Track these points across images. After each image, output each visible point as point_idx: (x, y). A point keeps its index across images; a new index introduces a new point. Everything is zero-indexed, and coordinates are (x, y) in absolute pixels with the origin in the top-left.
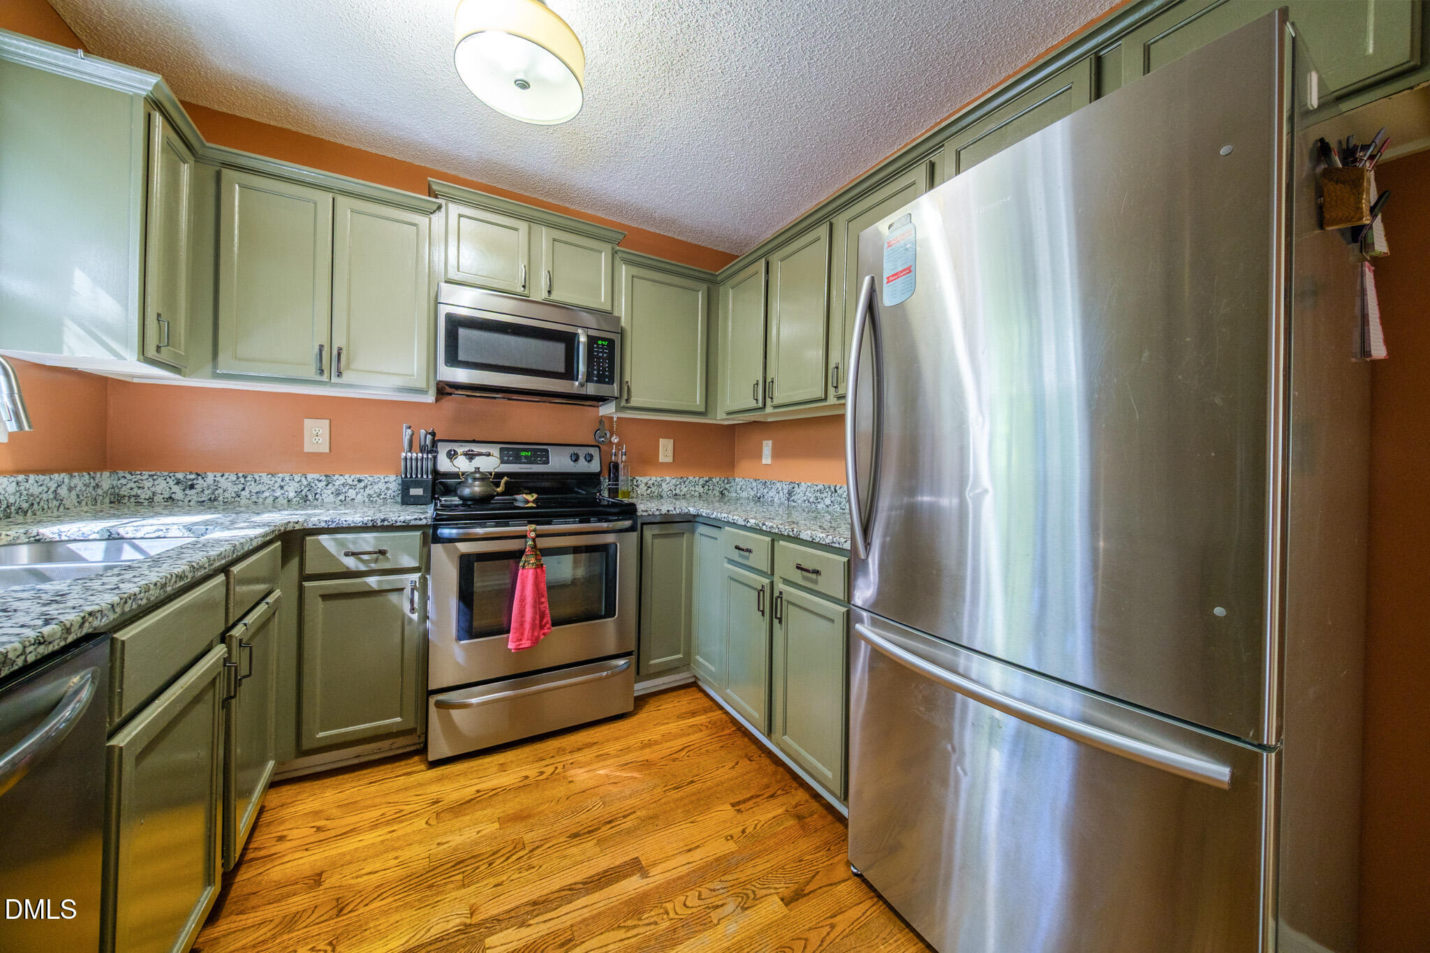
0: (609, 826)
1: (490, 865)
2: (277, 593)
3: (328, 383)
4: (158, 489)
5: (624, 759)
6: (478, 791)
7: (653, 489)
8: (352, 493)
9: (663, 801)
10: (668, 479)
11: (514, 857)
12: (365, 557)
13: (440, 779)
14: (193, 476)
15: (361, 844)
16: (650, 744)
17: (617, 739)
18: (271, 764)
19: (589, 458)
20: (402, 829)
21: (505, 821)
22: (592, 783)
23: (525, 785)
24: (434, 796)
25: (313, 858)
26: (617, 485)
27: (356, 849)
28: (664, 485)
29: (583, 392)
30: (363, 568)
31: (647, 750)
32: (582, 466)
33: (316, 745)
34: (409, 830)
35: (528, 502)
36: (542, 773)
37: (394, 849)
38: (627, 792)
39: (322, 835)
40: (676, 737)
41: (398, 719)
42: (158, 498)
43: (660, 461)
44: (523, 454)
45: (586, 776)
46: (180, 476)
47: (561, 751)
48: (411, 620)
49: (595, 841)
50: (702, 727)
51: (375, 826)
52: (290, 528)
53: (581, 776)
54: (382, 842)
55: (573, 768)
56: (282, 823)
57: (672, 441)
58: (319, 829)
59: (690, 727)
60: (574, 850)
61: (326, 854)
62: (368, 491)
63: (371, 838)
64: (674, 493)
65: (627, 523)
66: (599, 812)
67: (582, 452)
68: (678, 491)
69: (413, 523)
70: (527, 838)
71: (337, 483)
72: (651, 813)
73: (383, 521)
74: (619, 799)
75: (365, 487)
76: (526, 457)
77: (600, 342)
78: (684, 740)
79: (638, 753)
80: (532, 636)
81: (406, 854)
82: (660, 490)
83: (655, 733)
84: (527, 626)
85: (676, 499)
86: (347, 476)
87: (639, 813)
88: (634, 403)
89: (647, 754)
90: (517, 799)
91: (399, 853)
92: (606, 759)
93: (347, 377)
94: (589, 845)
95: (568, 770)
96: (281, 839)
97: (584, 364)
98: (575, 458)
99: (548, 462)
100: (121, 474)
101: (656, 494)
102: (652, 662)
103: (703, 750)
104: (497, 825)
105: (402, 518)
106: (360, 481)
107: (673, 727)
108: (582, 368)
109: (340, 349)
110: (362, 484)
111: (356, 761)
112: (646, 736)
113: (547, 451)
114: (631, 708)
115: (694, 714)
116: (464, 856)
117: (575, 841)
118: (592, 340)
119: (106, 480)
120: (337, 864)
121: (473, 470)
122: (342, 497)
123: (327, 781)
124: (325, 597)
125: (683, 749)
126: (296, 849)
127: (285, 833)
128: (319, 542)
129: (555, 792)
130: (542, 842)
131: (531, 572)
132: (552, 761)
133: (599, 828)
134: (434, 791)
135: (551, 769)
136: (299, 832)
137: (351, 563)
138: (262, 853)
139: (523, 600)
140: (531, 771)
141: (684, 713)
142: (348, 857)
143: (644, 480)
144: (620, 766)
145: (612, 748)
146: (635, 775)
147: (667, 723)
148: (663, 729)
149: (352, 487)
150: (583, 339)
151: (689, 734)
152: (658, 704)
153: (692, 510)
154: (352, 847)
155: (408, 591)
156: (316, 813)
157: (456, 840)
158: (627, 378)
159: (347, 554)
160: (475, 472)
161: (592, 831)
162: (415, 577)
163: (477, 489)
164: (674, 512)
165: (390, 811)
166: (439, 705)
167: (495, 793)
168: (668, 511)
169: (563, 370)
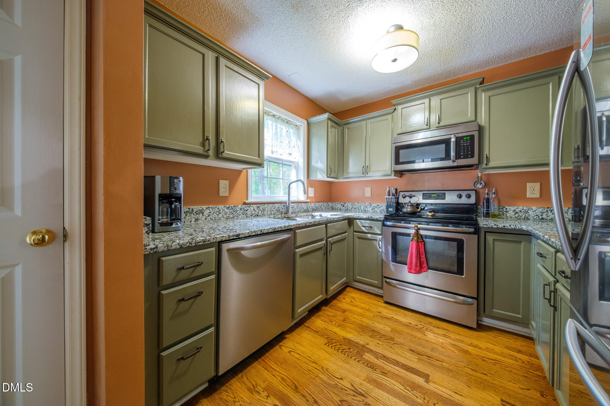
0: (428, 358)
1: (381, 337)
2: (347, 234)
3: (365, 177)
4: (339, 206)
5: (455, 343)
6: (392, 317)
7: (520, 214)
8: (376, 209)
9: (460, 369)
10: (534, 208)
11: (388, 341)
12: (367, 228)
13: (386, 308)
14: (344, 204)
16: (476, 346)
17: (459, 334)
18: (345, 278)
19: (469, 196)
20: (367, 314)
21: (392, 330)
22: (433, 341)
23: (408, 326)
24: (380, 311)
25: (347, 306)
26: (489, 210)
27: (355, 311)
28: (530, 212)
29: (455, 164)
30: (367, 231)
31: (471, 348)
32: (464, 200)
33: (357, 280)
34: (368, 314)
36: (417, 326)
37: (362, 317)
38: (446, 354)
39: (351, 303)
40: (495, 353)
41: (377, 282)
42: (339, 209)
43: (527, 197)
44: (433, 195)
45: (433, 337)
46: (342, 203)
47: (430, 324)
48: (379, 251)
49: (418, 358)
50: (518, 360)
51: (362, 308)
52: (350, 217)
53: (430, 336)
54: (361, 313)
55: (430, 332)
56: (346, 295)
57: (539, 184)
58: (351, 301)
59: (510, 355)
60: (408, 354)
61: (349, 307)
62: (380, 209)
63: (359, 310)
64: (540, 217)
65: (472, 230)
66: (428, 351)
67: (464, 194)
68: (544, 216)
69: (379, 219)
70: (396, 339)
71: (373, 206)
72: (450, 368)
73: (371, 217)
74: (440, 353)
75: (380, 207)
76: (434, 197)
77: (465, 138)
78: (499, 358)
79: (465, 346)
80: (416, 269)
81: (364, 320)
82: (527, 215)
83: (483, 344)
84: (414, 265)
85: (543, 222)
86: (375, 204)
87: (444, 364)
88: (491, 164)
89: (470, 349)
90: (402, 327)
91: (363, 318)
92: (447, 338)
93: (370, 174)
94: (415, 358)
95: (428, 331)
96: (344, 299)
97: (453, 151)
98: (460, 196)
99: (444, 199)
100: (333, 203)
101: (523, 217)
102: (495, 310)
103: (508, 369)
104: (390, 330)
105: (376, 217)
106: (378, 205)
107: (497, 349)
108: (453, 154)
109: (368, 166)
111: (368, 291)
112: (475, 342)
113: (445, 193)
114: (475, 327)
115: (519, 352)
116: (376, 330)
117: (411, 352)
118: (458, 140)
119: (330, 204)
120: (350, 311)
121: (408, 202)
122: (374, 210)
123: (360, 292)
124: (359, 238)
125: (495, 360)
126: (345, 302)
127: (345, 298)
128: (356, 222)
129: (416, 334)
130: (400, 344)
132: (424, 325)
133: (423, 355)
134: (381, 309)
135: (421, 326)
136: (348, 300)
137: (364, 229)
138: (340, 299)
139: (412, 254)
140: (414, 322)
141: (513, 348)
142: (352, 311)
143: (513, 208)
144: (452, 344)
145: (453, 336)
146: (456, 351)
147: (496, 345)
148: (490, 346)
149: (376, 207)
150: (453, 140)
151: (505, 357)
152: (498, 335)
153: (524, 227)
154: (354, 309)
155: (378, 241)
156: (353, 298)
157: (377, 325)
158: (486, 152)
159: (363, 226)
161: (420, 354)
162: (380, 237)
163: (409, 210)
164: (510, 228)
165: (367, 307)
166: (386, 282)
167: (397, 321)
168: (504, 226)
169: (444, 157)
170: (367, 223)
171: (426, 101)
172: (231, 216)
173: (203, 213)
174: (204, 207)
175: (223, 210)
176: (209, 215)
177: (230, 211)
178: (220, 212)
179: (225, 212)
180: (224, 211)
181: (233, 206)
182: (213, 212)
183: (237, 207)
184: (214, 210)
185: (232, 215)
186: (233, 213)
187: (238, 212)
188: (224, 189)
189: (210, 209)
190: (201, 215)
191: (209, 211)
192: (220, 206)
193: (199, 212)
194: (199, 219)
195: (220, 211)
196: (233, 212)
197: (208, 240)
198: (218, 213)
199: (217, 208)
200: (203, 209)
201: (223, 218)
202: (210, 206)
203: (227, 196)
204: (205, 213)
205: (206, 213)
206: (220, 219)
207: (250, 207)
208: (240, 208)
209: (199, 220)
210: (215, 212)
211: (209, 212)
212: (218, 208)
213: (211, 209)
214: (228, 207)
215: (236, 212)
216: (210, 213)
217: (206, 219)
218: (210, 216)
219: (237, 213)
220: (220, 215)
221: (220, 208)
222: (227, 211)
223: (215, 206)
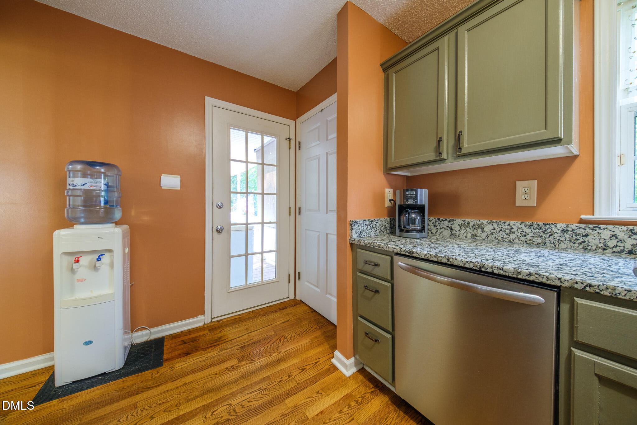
172: (539, 240)
173: (482, 229)
174: (485, 222)
175: (519, 228)
176: (492, 233)
177: (534, 231)
178: (512, 230)
179: (523, 232)
180: (520, 231)
181: (541, 223)
182: (499, 229)
183: (553, 226)
184: (500, 226)
185: (539, 239)
186: (541, 237)
187: (556, 235)
188: (526, 196)
189: (493, 224)
190: (480, 230)
191: (492, 227)
192: (512, 223)
193: (477, 226)
194: (477, 235)
195: (512, 228)
196: (542, 234)
197: (382, 247)
198: (507, 231)
199: (506, 224)
200: (482, 224)
201: (519, 240)
202: (494, 221)
203: (535, 207)
204: (485, 229)
205: (488, 228)
206: (512, 241)
207: (597, 228)
208: (561, 229)
209: (478, 236)
210: (503, 230)
211: (493, 228)
212: (509, 225)
213: (495, 225)
214: (529, 224)
215: (551, 235)
216: (494, 229)
217: (488, 237)
218: (494, 233)
219: (552, 237)
220: (513, 236)
221: (511, 224)
222: (528, 231)
223: (502, 221)
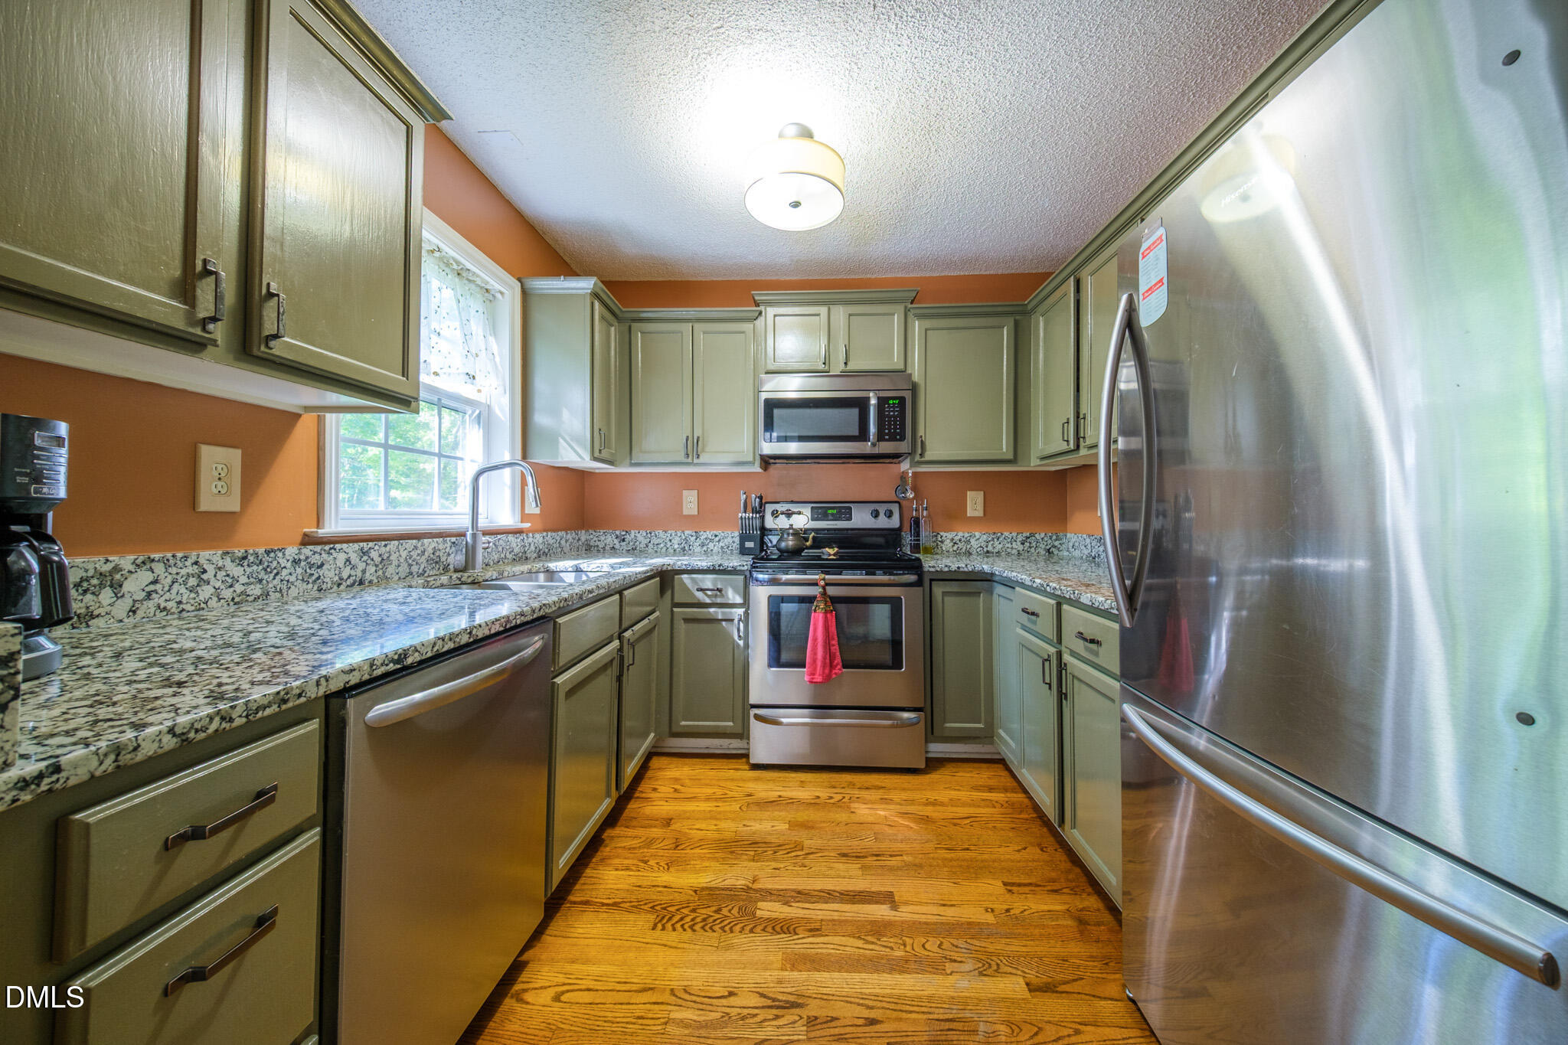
0: (875, 858)
1: (775, 852)
2: (657, 614)
3: (691, 464)
4: (607, 541)
5: (905, 809)
6: (780, 796)
7: (960, 545)
8: (711, 545)
9: (932, 855)
10: (977, 534)
11: (793, 854)
12: (709, 593)
13: (757, 779)
14: (624, 533)
15: (698, 809)
16: (935, 803)
17: (904, 789)
18: (652, 735)
19: (889, 514)
20: (724, 807)
21: (794, 825)
22: (871, 819)
23: (815, 804)
24: (750, 791)
25: (669, 808)
26: (919, 540)
27: (693, 811)
28: (973, 541)
29: (876, 451)
30: (708, 601)
31: (930, 808)
32: (882, 522)
33: (679, 730)
34: (728, 809)
35: (830, 555)
36: (831, 798)
37: (717, 819)
38: (900, 837)
39: (677, 796)
40: (964, 805)
41: (731, 724)
42: (607, 548)
43: (968, 515)
44: (830, 511)
45: (867, 811)
46: (618, 532)
47: (852, 785)
48: (738, 645)
49: (859, 866)
50: (996, 804)
51: (708, 799)
52: (664, 568)
53: (863, 811)
54: (710, 811)
55: (859, 802)
56: (657, 780)
57: (982, 493)
58: (676, 790)
59: (983, 800)
60: (841, 866)
61: (676, 808)
62: (721, 544)
63: (704, 806)
64: (985, 550)
65: (913, 578)
66: (869, 843)
67: (882, 509)
68: (990, 548)
69: (738, 568)
70: (807, 843)
71: (702, 538)
72: (917, 861)
73: (719, 566)
74: (890, 840)
75: (719, 540)
76: (832, 514)
77: (891, 402)
78: (971, 811)
79: (920, 808)
80: (823, 673)
81: (723, 825)
82: (969, 547)
83: (944, 795)
84: (819, 663)
85: (987, 557)
86: (708, 532)
87: (905, 858)
88: (928, 456)
89: (929, 811)
90: (807, 812)
91: (718, 822)
92: (889, 804)
93: (703, 458)
94: (854, 868)
95: (854, 802)
96: (655, 789)
97: (874, 424)
98: (876, 515)
99: (850, 519)
100: (591, 531)
101: (963, 550)
102: (948, 725)
103: (990, 825)
104: (787, 826)
105: (731, 565)
106: (716, 536)
107: (964, 795)
108: (873, 429)
109: (698, 438)
110: (717, 539)
111: (706, 751)
112: (932, 796)
113: (850, 508)
114: (923, 766)
115: (991, 789)
116: (758, 839)
117: (844, 859)
118: (882, 402)
119: (583, 536)
120: (684, 816)
121: (788, 527)
122: (705, 548)
123: (687, 760)
124: (687, 620)
125: (968, 818)
126: (661, 799)
127: (657, 787)
128: (681, 579)
129: (837, 816)
130: (815, 851)
131: (821, 615)
132: (842, 791)
133: (866, 857)
134: (751, 787)
135: (839, 797)
136: (665, 790)
137: (700, 595)
138: (644, 795)
139: (815, 640)
140: (823, 794)
141: (981, 786)
142: (688, 814)
143: (950, 535)
144: (900, 813)
145: (896, 796)
146: (912, 825)
147: (959, 790)
148: (954, 794)
149: (711, 540)
150: (873, 401)
151: (979, 806)
152: (954, 770)
153: (986, 568)
154: (692, 808)
155: (736, 621)
156: (676, 780)
157: (756, 826)
158: (921, 432)
159: (698, 590)
160: (789, 529)
161: (859, 857)
162: (741, 611)
163: (791, 543)
164: (966, 569)
165: (719, 792)
166: (757, 717)
167: (791, 802)
168: (959, 568)
169: (857, 434)
170: (708, 581)
171: (823, 310)
172: (256, 590)
173: (116, 587)
174: (126, 562)
175: (220, 569)
176: (149, 595)
177: (249, 570)
178: (204, 577)
179: (228, 575)
180: (221, 574)
181: (261, 551)
182: (169, 580)
183: (280, 554)
184: (174, 570)
185: (259, 586)
186: (260, 581)
187: (285, 572)
188: (220, 484)
189: (153, 565)
190: (106, 595)
191: (150, 577)
192: (205, 555)
193: (95, 581)
194: (96, 613)
195: (205, 571)
196: (262, 575)
198: (192, 582)
199: (189, 563)
200: (117, 569)
201: (220, 599)
202: (156, 556)
203: (234, 513)
204: (128, 587)
205: (134, 586)
206: (203, 605)
207: (333, 551)
208: (291, 559)
209: (98, 616)
210: (181, 581)
211: (151, 579)
212: (196, 563)
213: (159, 568)
214: (240, 555)
215: (277, 574)
216: (155, 582)
217: (134, 612)
218: (154, 595)
219: (278, 577)
220: (206, 592)
221: (202, 561)
222: (237, 571)
223: (180, 555)
